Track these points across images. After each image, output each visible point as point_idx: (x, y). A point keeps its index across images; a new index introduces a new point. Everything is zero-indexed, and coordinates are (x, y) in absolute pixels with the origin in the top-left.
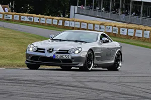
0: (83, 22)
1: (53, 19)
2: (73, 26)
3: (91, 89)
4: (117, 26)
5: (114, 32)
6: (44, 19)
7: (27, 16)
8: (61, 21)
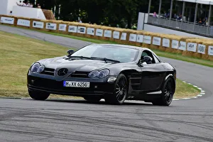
0: (156, 36)
1: (113, 31)
2: (141, 41)
3: (164, 131)
4: (204, 42)
5: (199, 52)
6: (101, 31)
7: (77, 26)
8: (125, 35)
